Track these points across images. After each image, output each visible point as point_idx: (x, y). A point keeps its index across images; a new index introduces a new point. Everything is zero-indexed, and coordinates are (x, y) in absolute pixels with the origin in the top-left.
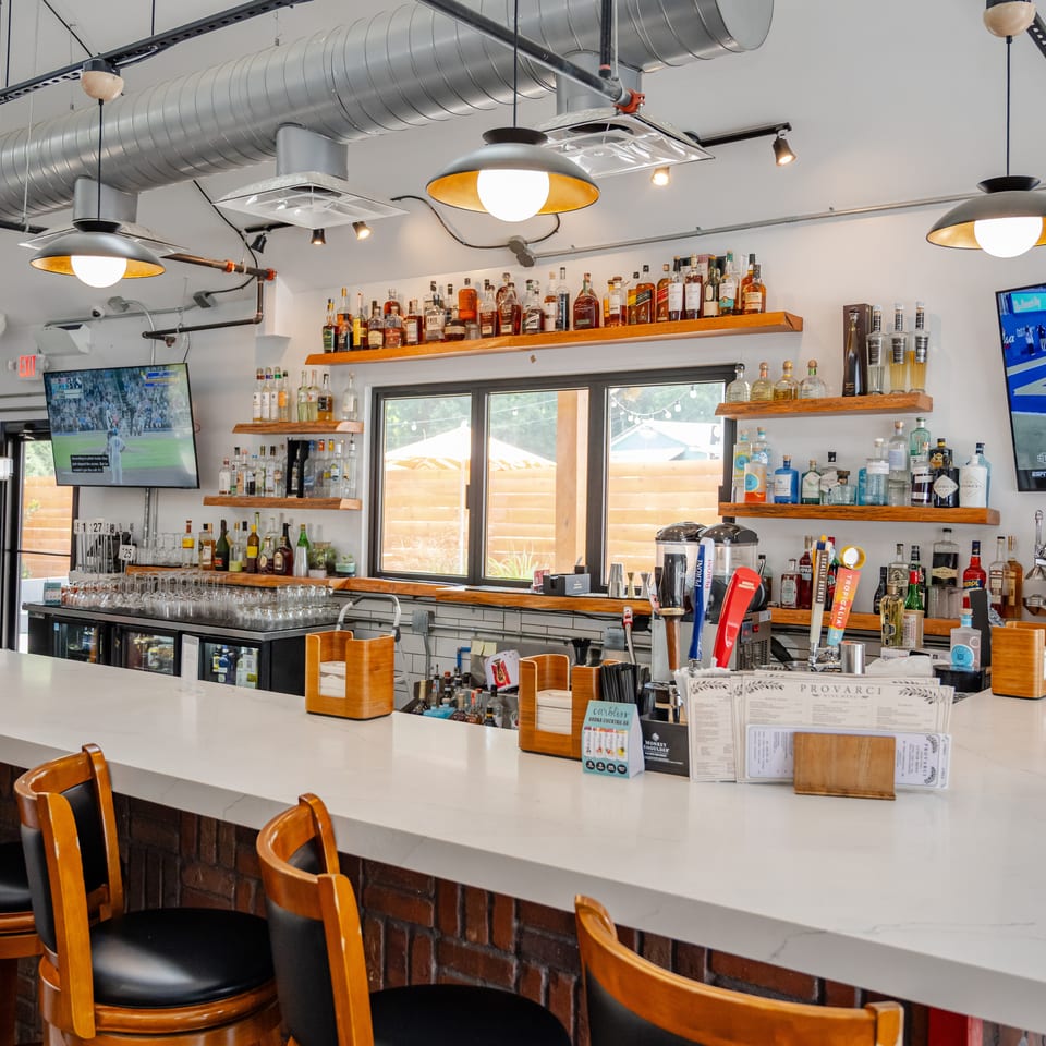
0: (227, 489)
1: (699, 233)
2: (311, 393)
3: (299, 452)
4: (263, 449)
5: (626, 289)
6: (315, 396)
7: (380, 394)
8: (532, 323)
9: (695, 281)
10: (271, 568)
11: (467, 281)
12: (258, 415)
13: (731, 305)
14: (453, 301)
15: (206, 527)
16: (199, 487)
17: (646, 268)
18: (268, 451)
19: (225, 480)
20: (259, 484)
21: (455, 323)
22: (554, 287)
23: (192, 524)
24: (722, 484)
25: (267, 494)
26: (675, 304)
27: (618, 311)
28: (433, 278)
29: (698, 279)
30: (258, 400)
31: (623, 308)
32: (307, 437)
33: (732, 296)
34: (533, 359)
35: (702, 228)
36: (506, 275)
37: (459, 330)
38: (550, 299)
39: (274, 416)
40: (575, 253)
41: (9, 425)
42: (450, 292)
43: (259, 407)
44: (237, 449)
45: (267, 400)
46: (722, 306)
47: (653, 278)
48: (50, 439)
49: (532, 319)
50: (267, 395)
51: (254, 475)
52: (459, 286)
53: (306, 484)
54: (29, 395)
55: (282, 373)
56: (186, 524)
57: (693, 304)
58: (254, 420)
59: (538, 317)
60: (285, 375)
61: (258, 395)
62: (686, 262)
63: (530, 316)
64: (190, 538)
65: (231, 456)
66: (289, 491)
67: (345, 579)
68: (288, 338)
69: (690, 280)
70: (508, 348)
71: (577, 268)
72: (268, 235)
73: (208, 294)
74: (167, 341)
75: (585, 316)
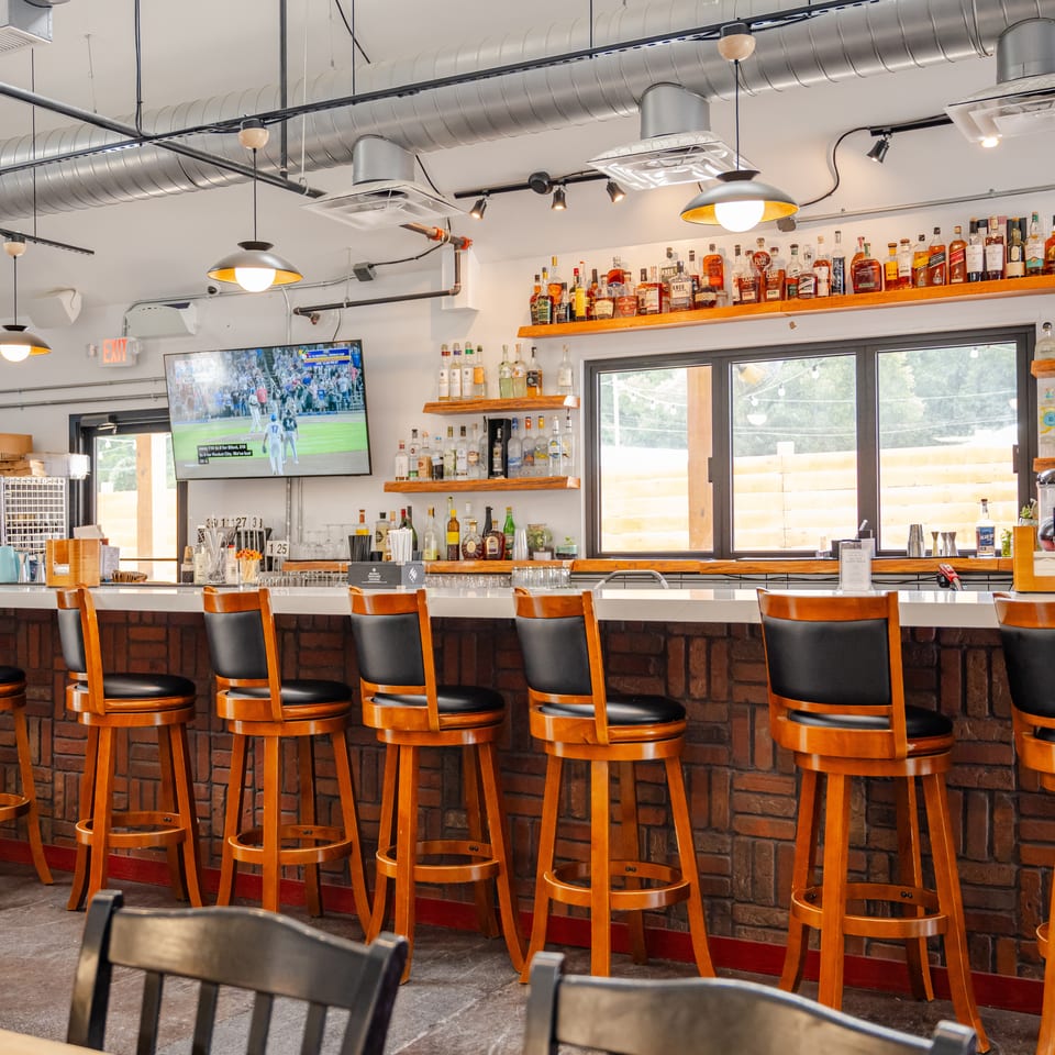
0: (405, 475)
1: (991, 195)
2: (518, 368)
3: (499, 430)
4: (450, 430)
5: (913, 251)
6: (521, 371)
7: (594, 368)
8: (807, 288)
9: (996, 243)
10: (481, 554)
11: (712, 247)
12: (445, 394)
13: (1040, 265)
14: (696, 268)
15: (383, 515)
16: (371, 474)
17: (937, 231)
18: (457, 432)
19: (402, 466)
20: (448, 465)
21: (707, 290)
22: (826, 250)
23: (365, 514)
24: (1016, 443)
25: (459, 478)
26: (975, 265)
27: (909, 274)
28: (669, 244)
29: (998, 241)
30: (446, 377)
31: (914, 270)
32: (509, 416)
33: (1041, 256)
34: (792, 326)
35: (996, 190)
36: (761, 240)
37: (710, 296)
38: (818, 264)
39: (468, 393)
40: (844, 216)
41: (84, 418)
42: (692, 258)
43: (446, 385)
44: (415, 431)
45: (458, 377)
46: (1029, 266)
47: (946, 239)
48: (169, 430)
49: (807, 283)
50: (457, 371)
51: (442, 458)
52: (703, 252)
53: (510, 464)
54: (111, 383)
55: (475, 349)
56: (359, 514)
57: (996, 264)
58: (440, 399)
59: (813, 281)
60: (479, 350)
61: (445, 372)
62: (986, 223)
63: (805, 280)
64: (364, 528)
65: (408, 440)
66: (492, 473)
67: (571, 561)
68: (476, 311)
69: (990, 241)
70: (779, 313)
71: (852, 231)
72: (487, 200)
73: (371, 266)
74: (312, 319)
75: (864, 279)
